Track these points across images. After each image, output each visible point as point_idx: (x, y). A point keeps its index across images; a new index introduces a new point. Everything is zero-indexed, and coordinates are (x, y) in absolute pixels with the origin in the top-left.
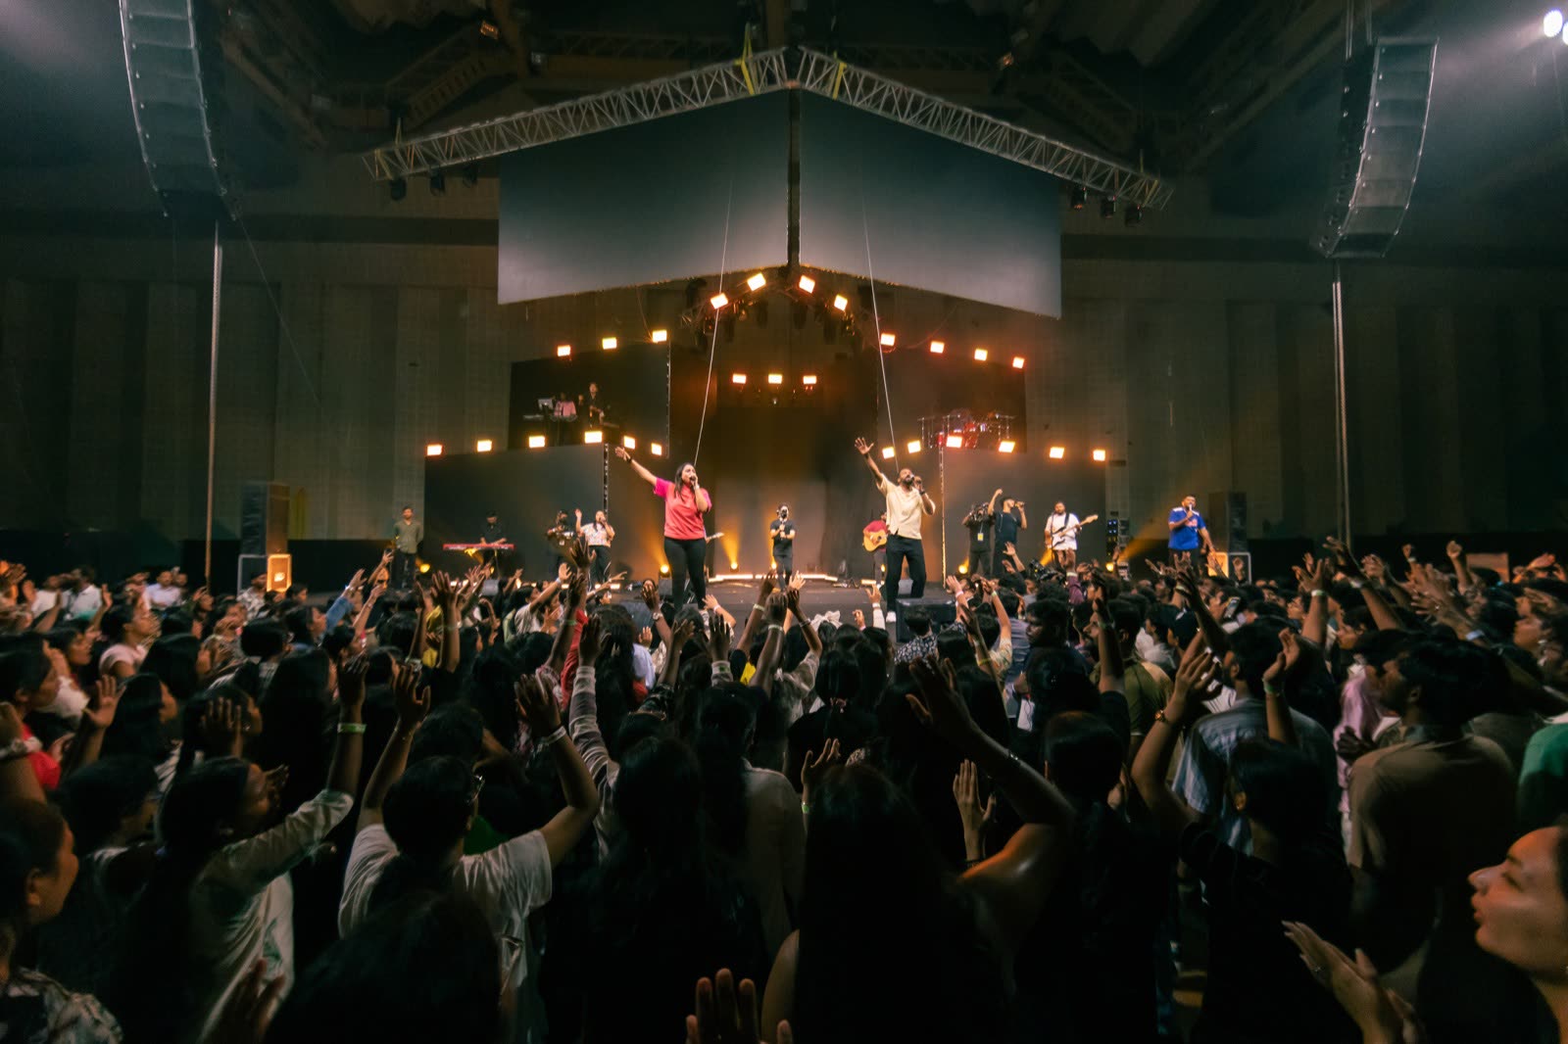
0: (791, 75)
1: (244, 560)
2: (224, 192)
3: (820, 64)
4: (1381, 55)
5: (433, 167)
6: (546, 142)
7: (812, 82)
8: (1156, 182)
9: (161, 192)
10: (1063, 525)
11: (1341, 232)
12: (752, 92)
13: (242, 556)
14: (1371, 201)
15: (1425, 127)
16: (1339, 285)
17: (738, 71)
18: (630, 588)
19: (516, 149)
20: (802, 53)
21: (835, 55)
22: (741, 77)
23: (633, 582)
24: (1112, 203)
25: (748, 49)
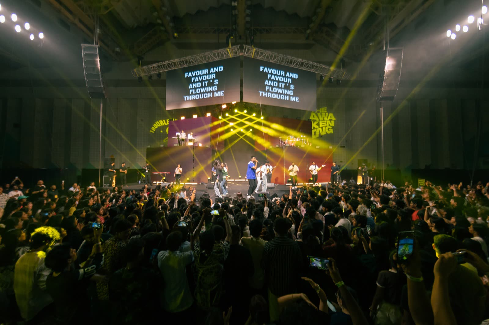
0: (241, 52)
1: (105, 177)
2: (104, 92)
3: (248, 50)
4: (389, 52)
5: (150, 74)
6: (178, 68)
7: (247, 53)
8: (345, 72)
9: (90, 93)
10: (315, 168)
11: (381, 96)
12: (231, 57)
13: (104, 176)
14: (388, 89)
15: (401, 70)
16: (382, 108)
17: (227, 51)
18: (200, 184)
19: (171, 70)
20: (244, 46)
21: (253, 46)
22: (228, 53)
23: (201, 182)
24: (332, 79)
25: (230, 46)
